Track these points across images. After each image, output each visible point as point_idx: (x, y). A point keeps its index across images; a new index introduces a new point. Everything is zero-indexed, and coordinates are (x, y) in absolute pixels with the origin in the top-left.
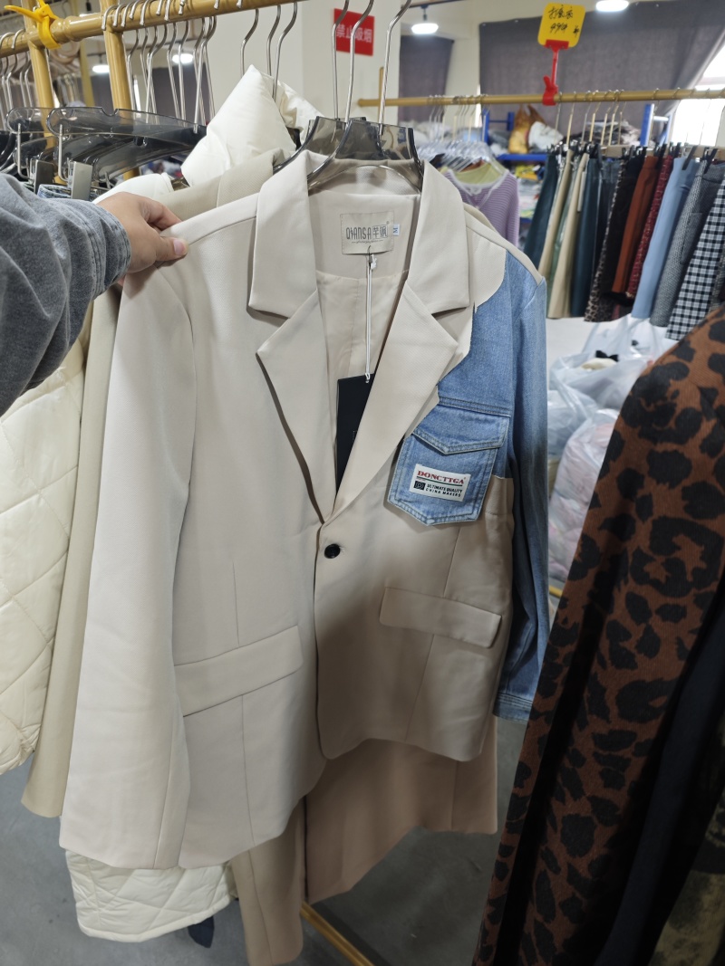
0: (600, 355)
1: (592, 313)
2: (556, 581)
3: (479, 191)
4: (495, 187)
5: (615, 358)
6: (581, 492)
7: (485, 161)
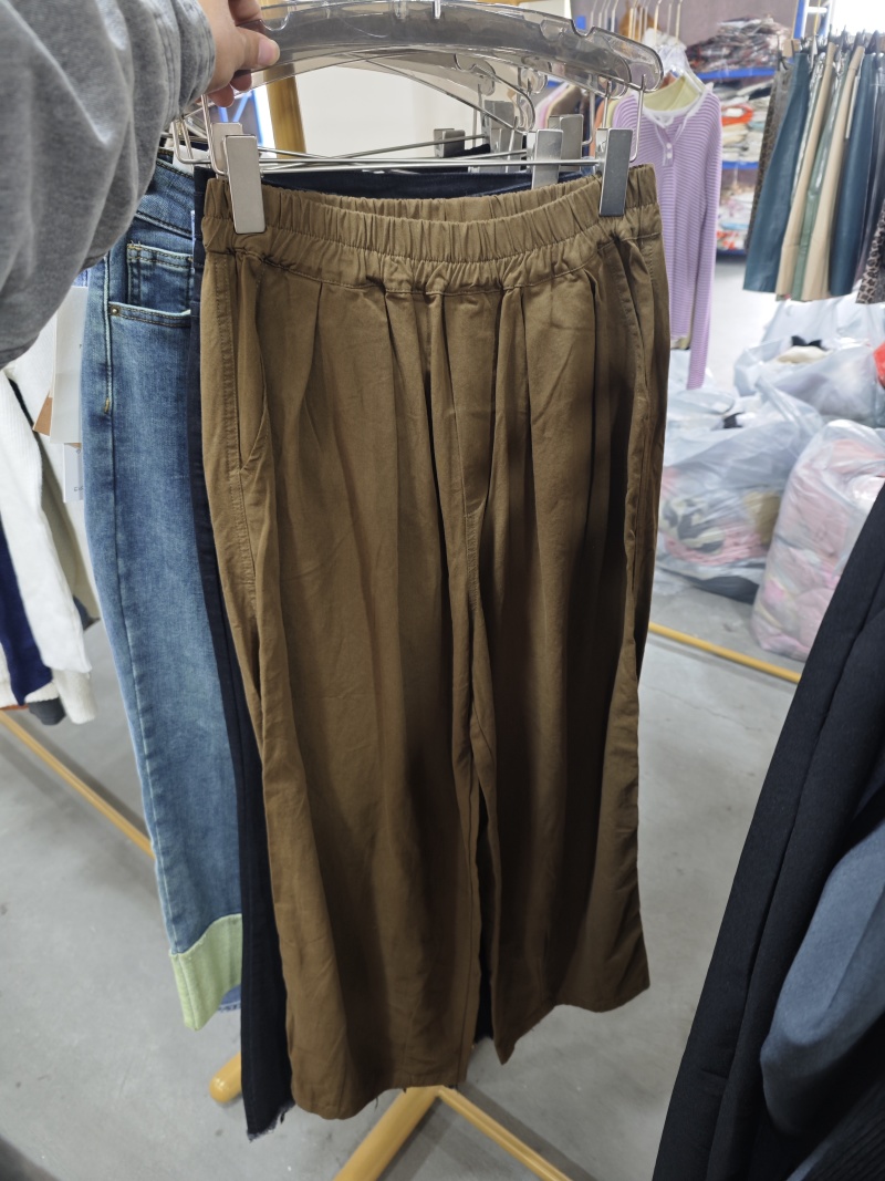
0: (797, 341)
1: (869, 291)
2: (785, 660)
3: (671, 122)
4: (691, 114)
5: (817, 344)
6: (822, 539)
7: (676, 74)
